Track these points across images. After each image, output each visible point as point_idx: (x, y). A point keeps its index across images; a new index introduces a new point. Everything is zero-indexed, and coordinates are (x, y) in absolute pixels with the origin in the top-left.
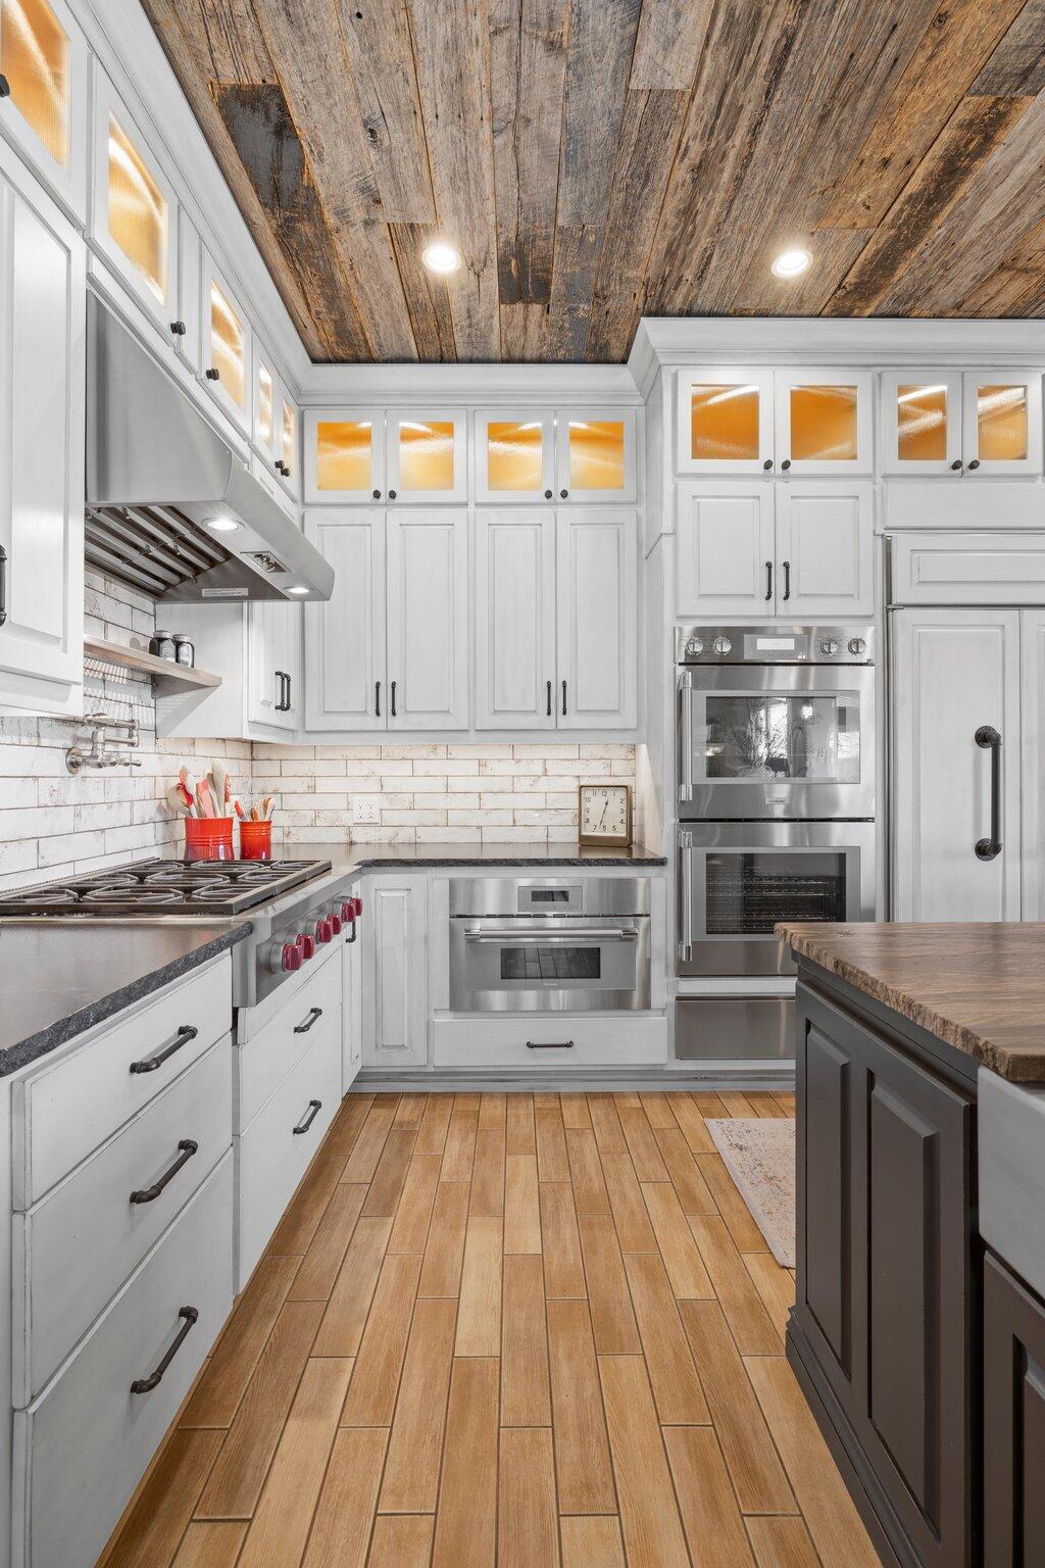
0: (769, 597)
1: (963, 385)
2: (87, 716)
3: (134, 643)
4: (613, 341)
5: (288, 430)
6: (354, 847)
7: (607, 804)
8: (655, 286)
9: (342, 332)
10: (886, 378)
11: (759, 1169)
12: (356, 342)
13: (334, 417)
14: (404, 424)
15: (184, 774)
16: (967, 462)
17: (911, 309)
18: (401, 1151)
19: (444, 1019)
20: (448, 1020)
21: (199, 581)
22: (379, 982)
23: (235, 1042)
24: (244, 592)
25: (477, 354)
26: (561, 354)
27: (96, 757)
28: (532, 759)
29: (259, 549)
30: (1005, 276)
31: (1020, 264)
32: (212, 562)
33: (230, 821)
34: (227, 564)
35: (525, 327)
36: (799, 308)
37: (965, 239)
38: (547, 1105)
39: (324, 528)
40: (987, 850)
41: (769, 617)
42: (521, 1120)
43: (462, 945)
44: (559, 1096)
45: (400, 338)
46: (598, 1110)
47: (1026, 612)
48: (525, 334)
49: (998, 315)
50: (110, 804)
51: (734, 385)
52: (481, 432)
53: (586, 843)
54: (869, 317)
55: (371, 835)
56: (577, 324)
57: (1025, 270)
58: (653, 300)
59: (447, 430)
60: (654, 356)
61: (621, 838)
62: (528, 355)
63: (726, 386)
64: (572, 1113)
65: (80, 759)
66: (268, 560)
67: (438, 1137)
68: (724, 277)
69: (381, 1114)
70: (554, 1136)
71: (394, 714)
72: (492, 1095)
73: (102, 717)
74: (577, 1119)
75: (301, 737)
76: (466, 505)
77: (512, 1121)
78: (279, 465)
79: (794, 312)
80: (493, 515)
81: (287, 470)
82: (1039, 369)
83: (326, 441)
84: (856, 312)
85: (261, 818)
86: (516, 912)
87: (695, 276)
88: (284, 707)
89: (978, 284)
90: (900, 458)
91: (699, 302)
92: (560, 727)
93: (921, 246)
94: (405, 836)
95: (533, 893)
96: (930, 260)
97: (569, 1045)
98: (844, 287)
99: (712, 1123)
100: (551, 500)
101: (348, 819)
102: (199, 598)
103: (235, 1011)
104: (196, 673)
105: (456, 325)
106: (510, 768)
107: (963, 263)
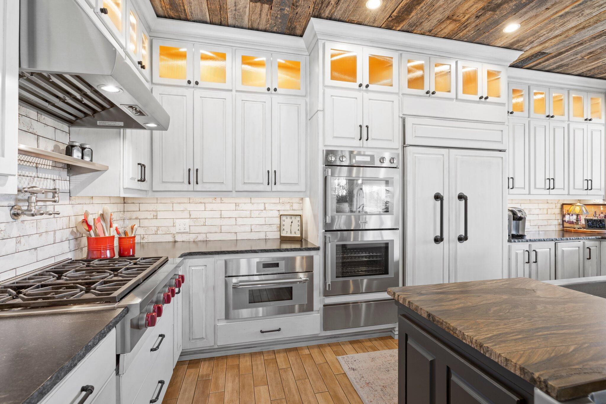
0: (360, 139)
1: (430, 62)
2: (24, 188)
3: (56, 148)
4: (298, 26)
5: (144, 47)
6: (176, 243)
7: (292, 222)
8: (318, 4)
9: (173, 5)
10: (404, 55)
11: (362, 379)
12: (179, 10)
13: (168, 44)
14: (203, 52)
15: (86, 214)
16: (431, 91)
17: (414, 30)
18: (203, 392)
19: (222, 323)
20: (224, 324)
21: (96, 117)
22: (191, 309)
23: (117, 373)
24: (121, 124)
25: (237, 24)
26: (275, 29)
27: (31, 210)
28: (259, 203)
29: (131, 103)
30: (448, 22)
31: (454, 18)
32: (103, 108)
33: (113, 237)
34: (111, 109)
35: (260, 14)
36: (374, 23)
37: (438, 4)
38: (270, 357)
39: (163, 95)
40: (438, 240)
41: (360, 147)
42: (259, 367)
43: (231, 290)
44: (274, 352)
45: (201, 11)
46: (292, 357)
47: (451, 150)
48: (260, 18)
49: (443, 36)
50: (41, 234)
51: (348, 51)
52: (239, 60)
53: (284, 240)
54: (399, 31)
55: (185, 238)
56: (283, 16)
57: (455, 20)
58: (316, 11)
59: (223, 57)
60: (315, 35)
61: (298, 237)
62: (261, 27)
63: (344, 51)
64: (281, 359)
65: (20, 212)
66: (136, 109)
67: (221, 382)
68: (346, 5)
69: (192, 371)
70: (275, 374)
71: (197, 183)
72: (244, 355)
73: (34, 189)
74: (283, 363)
75: (150, 194)
76: (231, 90)
77: (255, 368)
78: (140, 63)
79: (371, 24)
80: (244, 96)
81: (144, 66)
82: (455, 59)
83: (163, 55)
84: (394, 28)
85: (130, 235)
86: (256, 273)
87: (335, 3)
88: (142, 180)
89: (439, 23)
90: (408, 88)
91: (335, 14)
92: (273, 190)
93: (422, 5)
94: (201, 237)
95: (263, 264)
96: (424, 11)
97: (279, 330)
98: (392, 17)
99: (340, 358)
100: (270, 92)
101: (173, 230)
102: (95, 126)
103: (118, 357)
104: (94, 164)
105: (229, 9)
106: (249, 207)
107: (435, 14)
